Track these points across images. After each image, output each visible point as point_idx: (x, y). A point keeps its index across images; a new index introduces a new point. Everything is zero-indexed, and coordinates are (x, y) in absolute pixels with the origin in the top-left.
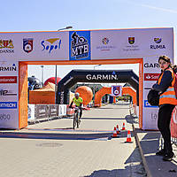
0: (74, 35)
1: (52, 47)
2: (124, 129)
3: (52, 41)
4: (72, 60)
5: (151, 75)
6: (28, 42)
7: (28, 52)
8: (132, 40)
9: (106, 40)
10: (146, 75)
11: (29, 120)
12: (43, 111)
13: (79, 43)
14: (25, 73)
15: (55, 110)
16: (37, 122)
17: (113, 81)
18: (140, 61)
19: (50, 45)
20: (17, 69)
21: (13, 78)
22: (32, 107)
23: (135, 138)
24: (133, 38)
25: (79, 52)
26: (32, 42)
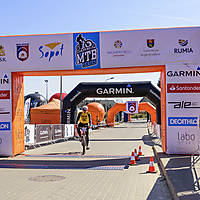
2: (140, 154)
5: (175, 85)
6: (22, 48)
7: (22, 60)
8: (151, 43)
9: (118, 44)
10: (170, 86)
11: (26, 143)
13: (86, 48)
14: (20, 87)
15: (60, 131)
16: (38, 146)
17: (129, 95)
18: (161, 68)
20: (10, 81)
22: (31, 128)
23: (159, 165)
24: (153, 40)
25: (86, 59)
26: (27, 47)
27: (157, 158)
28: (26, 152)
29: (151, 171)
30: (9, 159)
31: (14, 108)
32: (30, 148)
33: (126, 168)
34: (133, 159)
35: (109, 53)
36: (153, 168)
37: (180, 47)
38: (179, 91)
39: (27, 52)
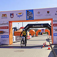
0: (28, 11)
1: (20, 16)
2: (46, 44)
4: (27, 20)
5: (56, 24)
6: (12, 14)
8: (48, 12)
10: (54, 24)
11: (13, 41)
12: (19, 38)
14: (11, 25)
16: (16, 42)
17: (42, 27)
19: (19, 15)
21: (7, 27)
23: (51, 47)
24: (49, 11)
25: (30, 17)
26: (13, 14)
27: (51, 45)
28: (13, 44)
29: (49, 49)
30: (9, 46)
31: (9, 31)
32: (14, 42)
33: (42, 48)
34: (44, 45)
36: (49, 48)
39: (13, 16)
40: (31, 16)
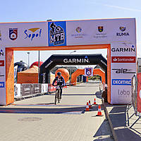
0: (52, 25)
1: (34, 35)
2: (95, 103)
3: (34, 30)
7: (13, 39)
8: (101, 29)
9: (79, 29)
10: (113, 58)
11: (15, 97)
12: (28, 89)
13: (57, 31)
14: (11, 58)
15: (38, 88)
16: (23, 99)
18: (108, 46)
19: (32, 33)
21: (0, 61)
22: (18, 86)
24: (102, 27)
26: (16, 31)
29: (99, 115)
30: (4, 107)
31: (7, 72)
34: (88, 107)
35: (73, 35)
37: (121, 32)
38: (120, 62)
39: (16, 34)
40: (60, 37)
